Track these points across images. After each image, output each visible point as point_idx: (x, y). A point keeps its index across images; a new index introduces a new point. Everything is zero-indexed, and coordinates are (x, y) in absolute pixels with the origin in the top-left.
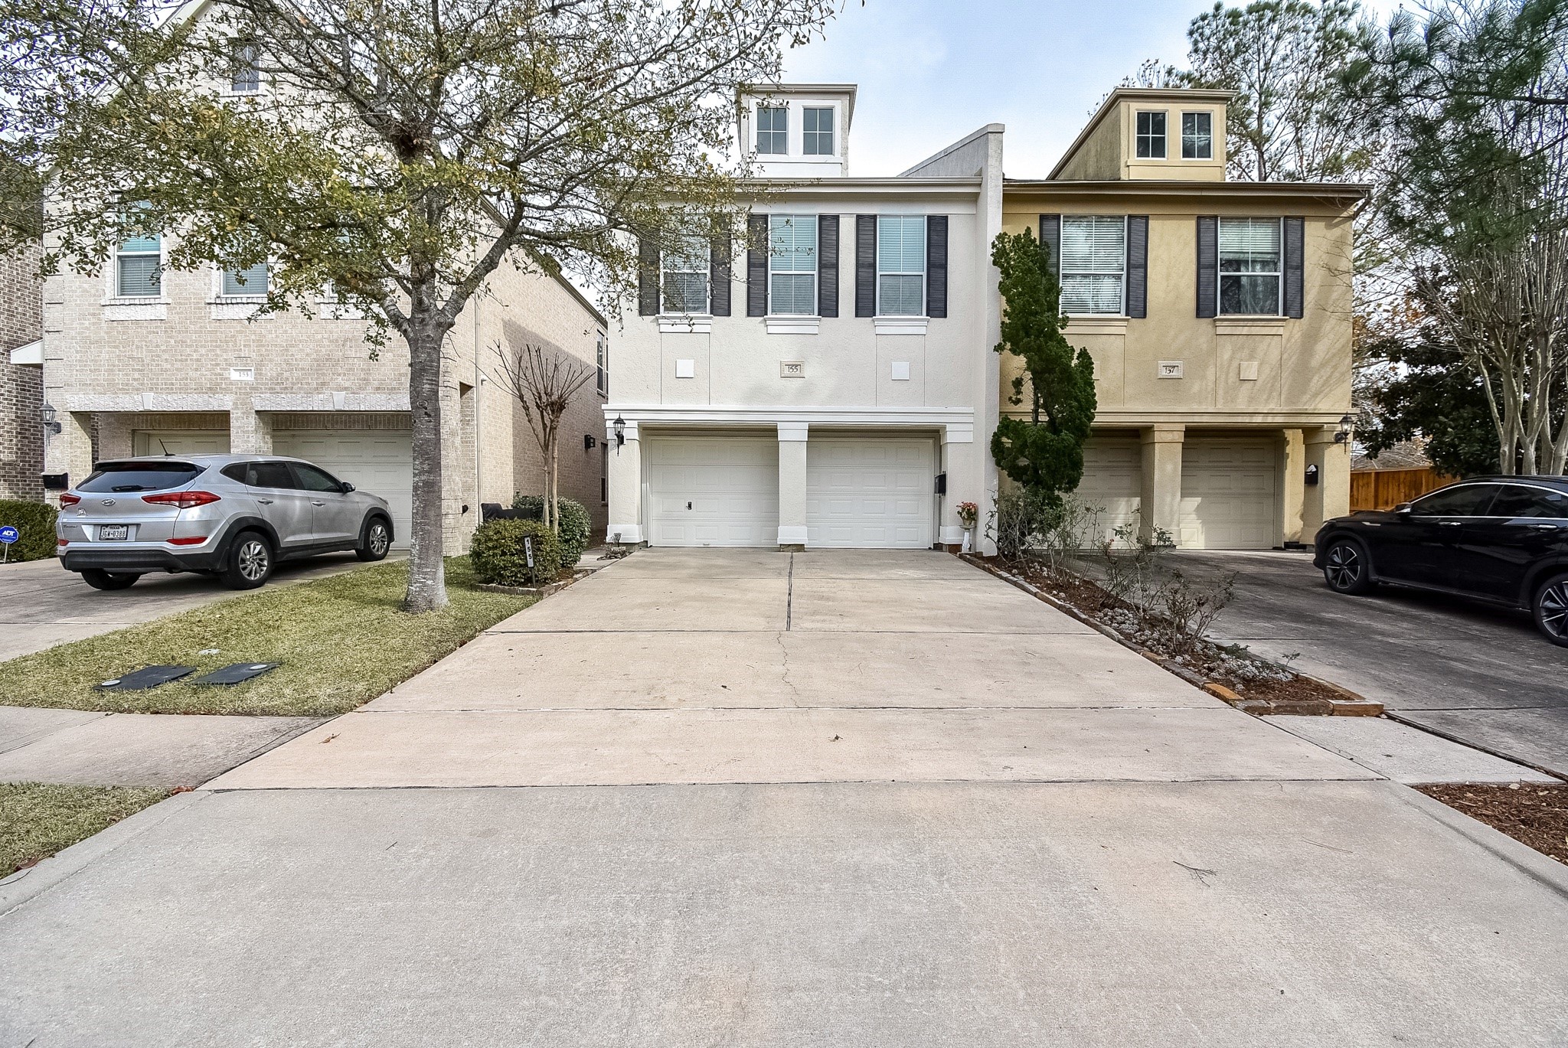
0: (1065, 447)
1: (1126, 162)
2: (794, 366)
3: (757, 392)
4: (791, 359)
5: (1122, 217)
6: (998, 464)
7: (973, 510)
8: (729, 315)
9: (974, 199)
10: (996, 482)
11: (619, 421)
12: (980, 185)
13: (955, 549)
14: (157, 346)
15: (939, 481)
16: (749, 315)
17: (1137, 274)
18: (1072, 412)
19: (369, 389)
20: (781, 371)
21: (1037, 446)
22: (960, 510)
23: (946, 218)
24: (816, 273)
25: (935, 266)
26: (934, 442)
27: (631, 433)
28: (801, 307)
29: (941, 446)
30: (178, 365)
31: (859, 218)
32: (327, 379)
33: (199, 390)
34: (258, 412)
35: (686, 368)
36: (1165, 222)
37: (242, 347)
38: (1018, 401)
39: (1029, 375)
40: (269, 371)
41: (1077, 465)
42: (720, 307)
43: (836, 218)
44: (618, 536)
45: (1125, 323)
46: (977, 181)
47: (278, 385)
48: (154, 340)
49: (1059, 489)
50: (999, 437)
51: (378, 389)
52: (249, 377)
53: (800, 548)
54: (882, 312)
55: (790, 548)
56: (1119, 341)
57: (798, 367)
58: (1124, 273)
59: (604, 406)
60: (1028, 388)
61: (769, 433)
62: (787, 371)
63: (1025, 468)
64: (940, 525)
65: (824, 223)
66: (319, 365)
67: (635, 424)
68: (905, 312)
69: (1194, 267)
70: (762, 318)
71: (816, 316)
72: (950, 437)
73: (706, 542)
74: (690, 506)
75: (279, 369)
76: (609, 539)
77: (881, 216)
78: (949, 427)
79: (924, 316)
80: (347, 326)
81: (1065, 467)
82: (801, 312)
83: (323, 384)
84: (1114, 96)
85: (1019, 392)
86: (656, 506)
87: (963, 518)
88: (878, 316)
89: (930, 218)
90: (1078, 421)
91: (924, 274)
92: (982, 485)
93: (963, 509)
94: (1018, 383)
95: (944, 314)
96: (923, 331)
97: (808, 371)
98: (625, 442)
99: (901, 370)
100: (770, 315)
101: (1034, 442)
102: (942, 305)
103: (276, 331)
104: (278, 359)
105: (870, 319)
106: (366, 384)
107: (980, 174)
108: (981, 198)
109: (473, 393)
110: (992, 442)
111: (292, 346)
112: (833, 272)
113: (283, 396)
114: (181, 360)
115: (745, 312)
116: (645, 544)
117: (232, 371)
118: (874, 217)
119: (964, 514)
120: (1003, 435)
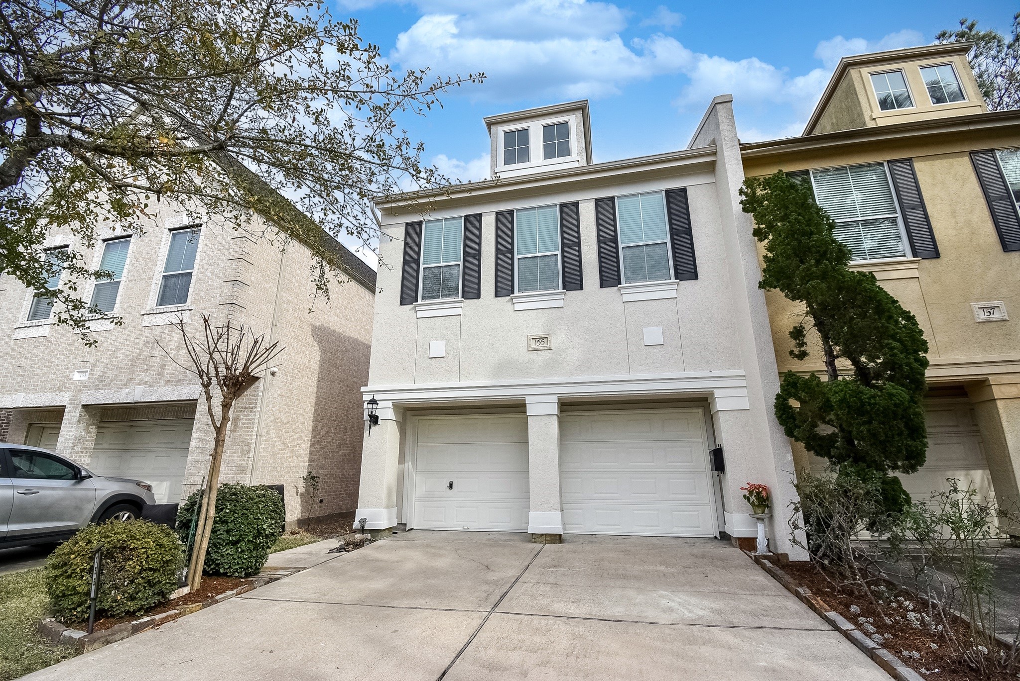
0: (896, 405)
1: (871, 116)
2: (540, 339)
3: (503, 367)
4: (538, 333)
5: (881, 164)
6: (789, 433)
7: (764, 494)
8: (479, 297)
9: (710, 168)
10: (790, 457)
11: (373, 402)
12: (715, 154)
13: (748, 544)
14: (37, 356)
15: (715, 456)
16: (496, 296)
17: (915, 216)
18: (894, 355)
19: (162, 382)
20: (529, 344)
21: (849, 407)
22: (746, 493)
23: (684, 191)
24: (559, 253)
25: (678, 233)
26: (704, 411)
27: (386, 412)
28: (547, 282)
29: (712, 415)
30: (45, 370)
31: (598, 201)
32: (134, 376)
33: (52, 390)
34: (84, 406)
35: (438, 348)
36: (933, 162)
37: (86, 354)
38: (803, 355)
39: (811, 320)
40: (98, 373)
41: (916, 432)
42: (472, 291)
43: (576, 204)
44: (363, 522)
45: (916, 265)
46: (712, 150)
47: (102, 383)
48: (36, 352)
49: (895, 467)
50: (785, 400)
51: (168, 381)
52: (84, 378)
53: (557, 539)
54: (627, 280)
55: (543, 538)
56: (914, 284)
57: (545, 340)
58: (899, 215)
59: (363, 389)
60: (813, 338)
61: (517, 408)
62: (533, 345)
63: (832, 438)
64: (724, 510)
65: (564, 210)
66: (132, 364)
67: (390, 404)
68: (651, 279)
69: (982, 201)
70: (508, 298)
71: (561, 290)
72: (720, 404)
73: (466, 525)
74: (451, 486)
75: (105, 369)
76: (356, 525)
77: (619, 197)
78: (717, 393)
79: (673, 280)
80: (158, 331)
81: (900, 435)
82: (546, 289)
83: (131, 379)
84: (841, 66)
85: (802, 344)
86: (419, 486)
87: (753, 504)
88: (623, 285)
89: (668, 192)
90: (906, 368)
91: (668, 241)
92: (771, 462)
93: (751, 493)
94: (798, 333)
95: (694, 275)
96: (673, 294)
97: (554, 343)
98: (380, 422)
99: (654, 334)
100: (516, 294)
101: (842, 401)
102: (691, 267)
103: (111, 339)
104: (106, 361)
105: (616, 288)
106: (161, 378)
107: (714, 142)
108: (718, 166)
109: (259, 383)
110: (776, 407)
111: (119, 350)
112: (576, 249)
113: (102, 391)
114: (47, 367)
115: (493, 294)
116: (402, 527)
117: (76, 373)
118: (613, 198)
119: (753, 498)
120: (790, 395)
